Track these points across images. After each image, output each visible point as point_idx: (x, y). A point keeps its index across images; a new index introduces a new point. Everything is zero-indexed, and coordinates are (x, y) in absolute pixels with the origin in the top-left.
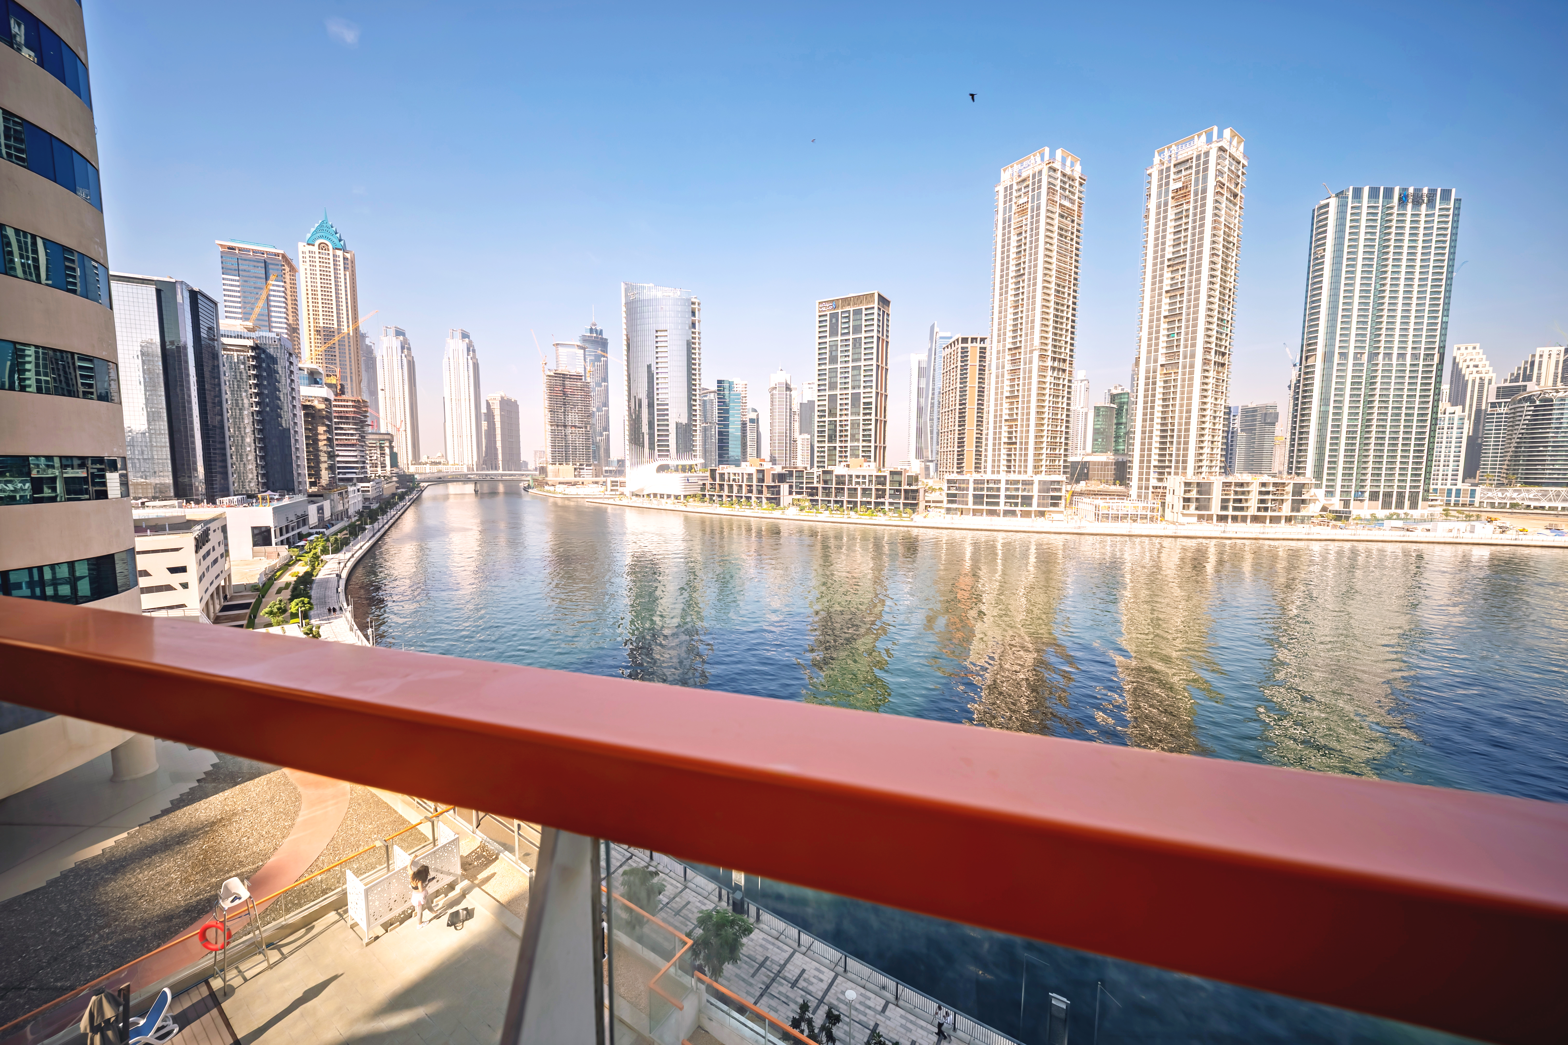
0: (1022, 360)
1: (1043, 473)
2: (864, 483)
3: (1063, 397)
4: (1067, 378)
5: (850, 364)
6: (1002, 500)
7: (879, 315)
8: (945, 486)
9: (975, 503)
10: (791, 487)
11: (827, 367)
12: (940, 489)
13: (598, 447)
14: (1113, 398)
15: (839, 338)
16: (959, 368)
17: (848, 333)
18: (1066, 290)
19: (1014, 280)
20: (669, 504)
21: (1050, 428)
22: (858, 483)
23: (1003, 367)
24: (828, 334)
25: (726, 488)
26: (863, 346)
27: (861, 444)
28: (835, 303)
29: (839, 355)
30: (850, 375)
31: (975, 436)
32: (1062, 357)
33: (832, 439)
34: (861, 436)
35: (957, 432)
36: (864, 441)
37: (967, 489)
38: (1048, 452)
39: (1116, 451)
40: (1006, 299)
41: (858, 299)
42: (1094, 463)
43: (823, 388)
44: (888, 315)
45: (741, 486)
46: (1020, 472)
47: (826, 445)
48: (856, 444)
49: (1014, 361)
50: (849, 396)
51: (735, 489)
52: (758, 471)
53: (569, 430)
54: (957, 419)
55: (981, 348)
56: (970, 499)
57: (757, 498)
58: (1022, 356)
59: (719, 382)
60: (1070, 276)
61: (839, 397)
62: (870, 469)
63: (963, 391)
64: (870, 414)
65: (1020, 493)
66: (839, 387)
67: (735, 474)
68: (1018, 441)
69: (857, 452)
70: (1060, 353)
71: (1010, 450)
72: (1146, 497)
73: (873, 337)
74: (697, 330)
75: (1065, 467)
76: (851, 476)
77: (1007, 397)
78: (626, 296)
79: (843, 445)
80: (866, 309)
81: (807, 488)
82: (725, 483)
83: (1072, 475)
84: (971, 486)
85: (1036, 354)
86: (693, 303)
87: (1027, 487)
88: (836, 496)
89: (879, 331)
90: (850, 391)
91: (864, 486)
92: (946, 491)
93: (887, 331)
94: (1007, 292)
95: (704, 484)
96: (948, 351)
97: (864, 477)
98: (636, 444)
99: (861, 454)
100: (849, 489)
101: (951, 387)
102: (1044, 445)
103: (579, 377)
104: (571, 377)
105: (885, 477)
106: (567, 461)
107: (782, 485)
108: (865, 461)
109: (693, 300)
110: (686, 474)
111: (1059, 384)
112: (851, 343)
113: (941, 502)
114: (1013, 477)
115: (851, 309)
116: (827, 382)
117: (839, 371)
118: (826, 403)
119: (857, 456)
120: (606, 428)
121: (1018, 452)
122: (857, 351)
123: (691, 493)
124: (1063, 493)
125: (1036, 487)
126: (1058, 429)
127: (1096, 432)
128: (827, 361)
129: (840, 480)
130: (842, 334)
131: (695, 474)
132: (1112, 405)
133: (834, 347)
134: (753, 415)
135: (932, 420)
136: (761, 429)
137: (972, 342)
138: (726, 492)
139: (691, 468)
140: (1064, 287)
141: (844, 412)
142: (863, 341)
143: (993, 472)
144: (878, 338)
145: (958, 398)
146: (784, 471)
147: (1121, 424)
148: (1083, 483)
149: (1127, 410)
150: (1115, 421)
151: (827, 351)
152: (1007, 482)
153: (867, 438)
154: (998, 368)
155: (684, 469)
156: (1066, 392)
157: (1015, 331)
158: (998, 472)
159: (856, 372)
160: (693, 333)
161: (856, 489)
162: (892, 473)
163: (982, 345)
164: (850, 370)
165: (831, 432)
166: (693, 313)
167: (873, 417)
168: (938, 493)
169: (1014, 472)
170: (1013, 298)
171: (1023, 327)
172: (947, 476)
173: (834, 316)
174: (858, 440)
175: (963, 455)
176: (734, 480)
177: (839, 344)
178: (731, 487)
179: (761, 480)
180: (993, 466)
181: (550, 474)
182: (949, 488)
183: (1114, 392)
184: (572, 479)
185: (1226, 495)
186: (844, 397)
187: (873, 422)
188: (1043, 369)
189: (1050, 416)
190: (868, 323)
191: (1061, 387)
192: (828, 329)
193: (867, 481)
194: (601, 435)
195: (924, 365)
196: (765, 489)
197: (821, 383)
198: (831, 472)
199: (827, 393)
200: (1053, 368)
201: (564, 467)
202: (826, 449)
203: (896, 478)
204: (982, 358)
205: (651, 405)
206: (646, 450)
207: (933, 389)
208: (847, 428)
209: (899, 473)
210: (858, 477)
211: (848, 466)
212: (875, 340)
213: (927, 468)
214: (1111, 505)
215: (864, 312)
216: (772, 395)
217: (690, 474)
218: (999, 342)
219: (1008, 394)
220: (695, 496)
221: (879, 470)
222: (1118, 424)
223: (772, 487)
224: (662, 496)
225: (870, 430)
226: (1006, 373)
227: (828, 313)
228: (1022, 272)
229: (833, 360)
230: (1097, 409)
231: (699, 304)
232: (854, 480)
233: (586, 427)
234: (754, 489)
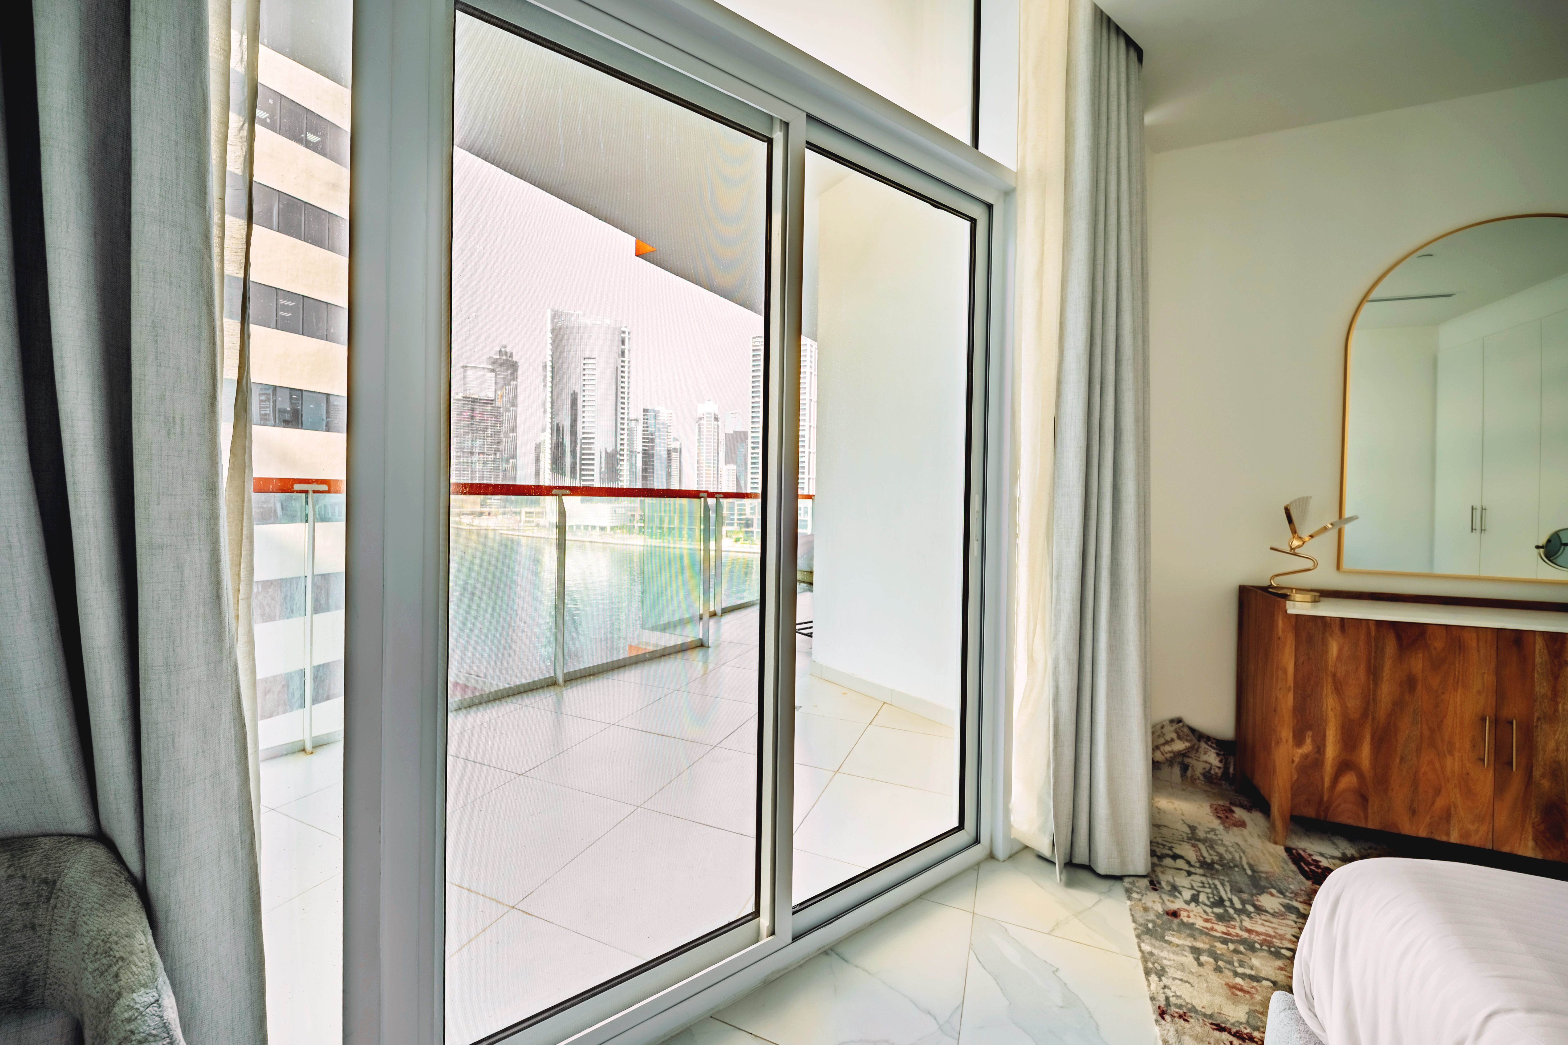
20: (595, 536)
43: (756, 420)
51: (667, 520)
53: (476, 457)
59: (644, 410)
74: (626, 359)
78: (553, 322)
86: (624, 332)
98: (558, 473)
103: (490, 402)
104: (481, 401)
109: (623, 329)
118: (760, 435)
120: (513, 456)
134: (677, 445)
160: (623, 361)
166: (623, 342)
194: (508, 463)
197: (754, 415)
201: (470, 496)
202: (759, 480)
205: (574, 433)
206: (568, 479)
216: (699, 425)
220: (621, 528)
224: (586, 527)
231: (629, 333)
233: (495, 454)
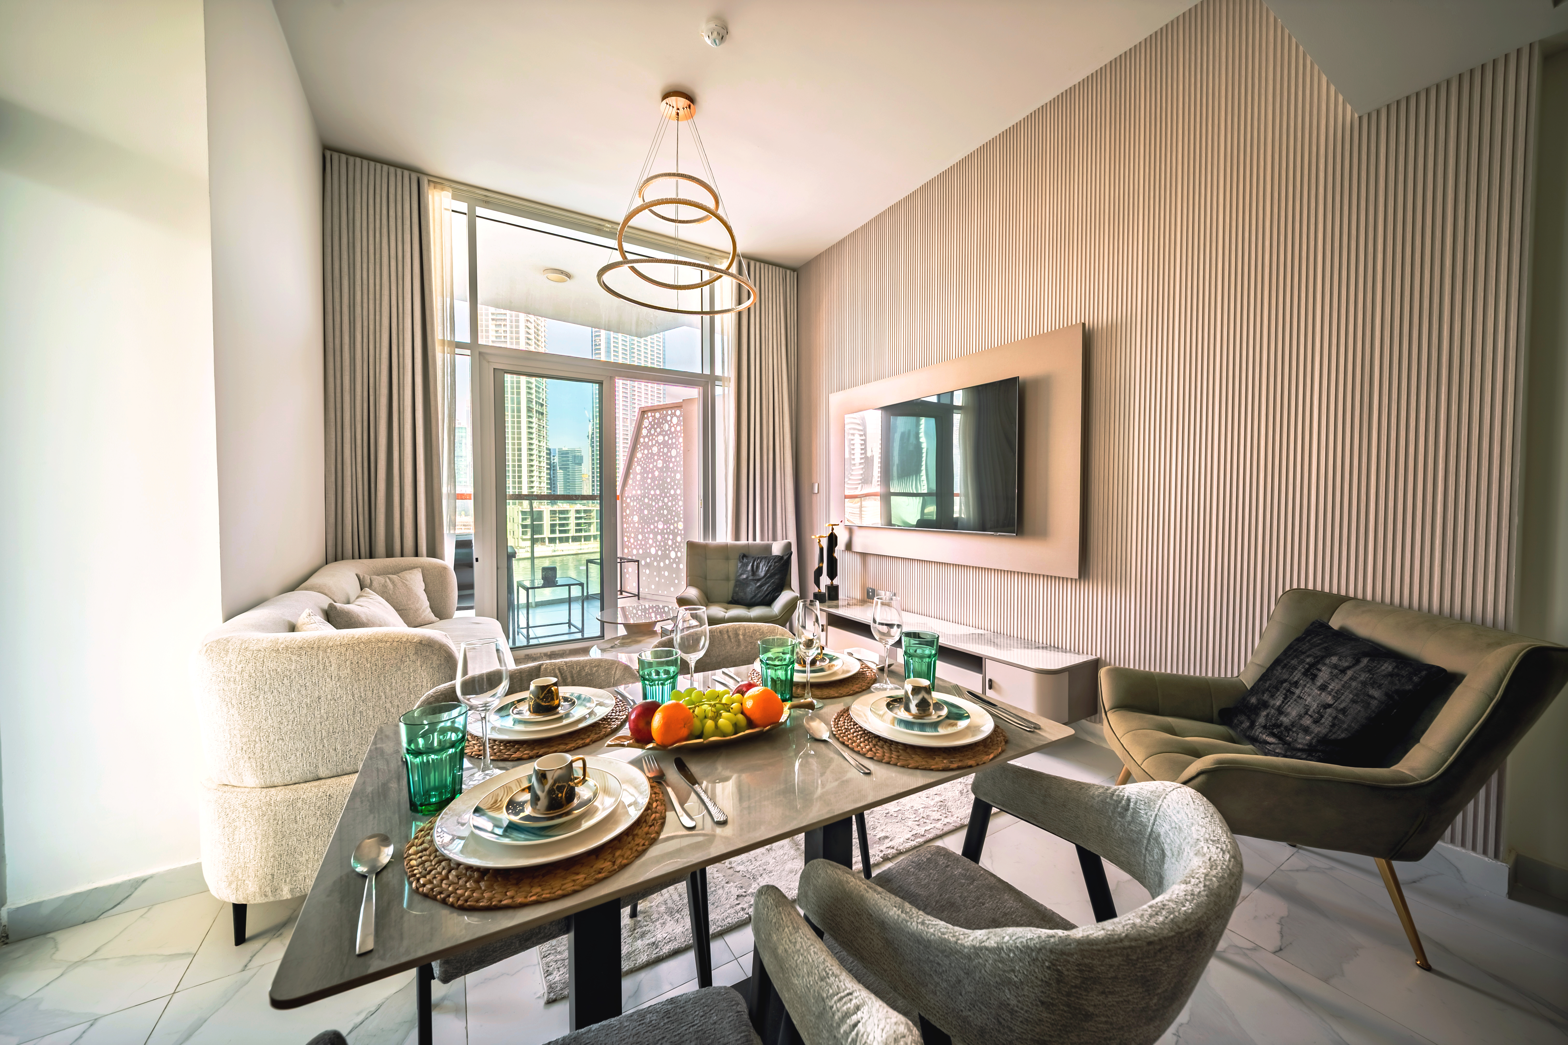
185: (554, 520)
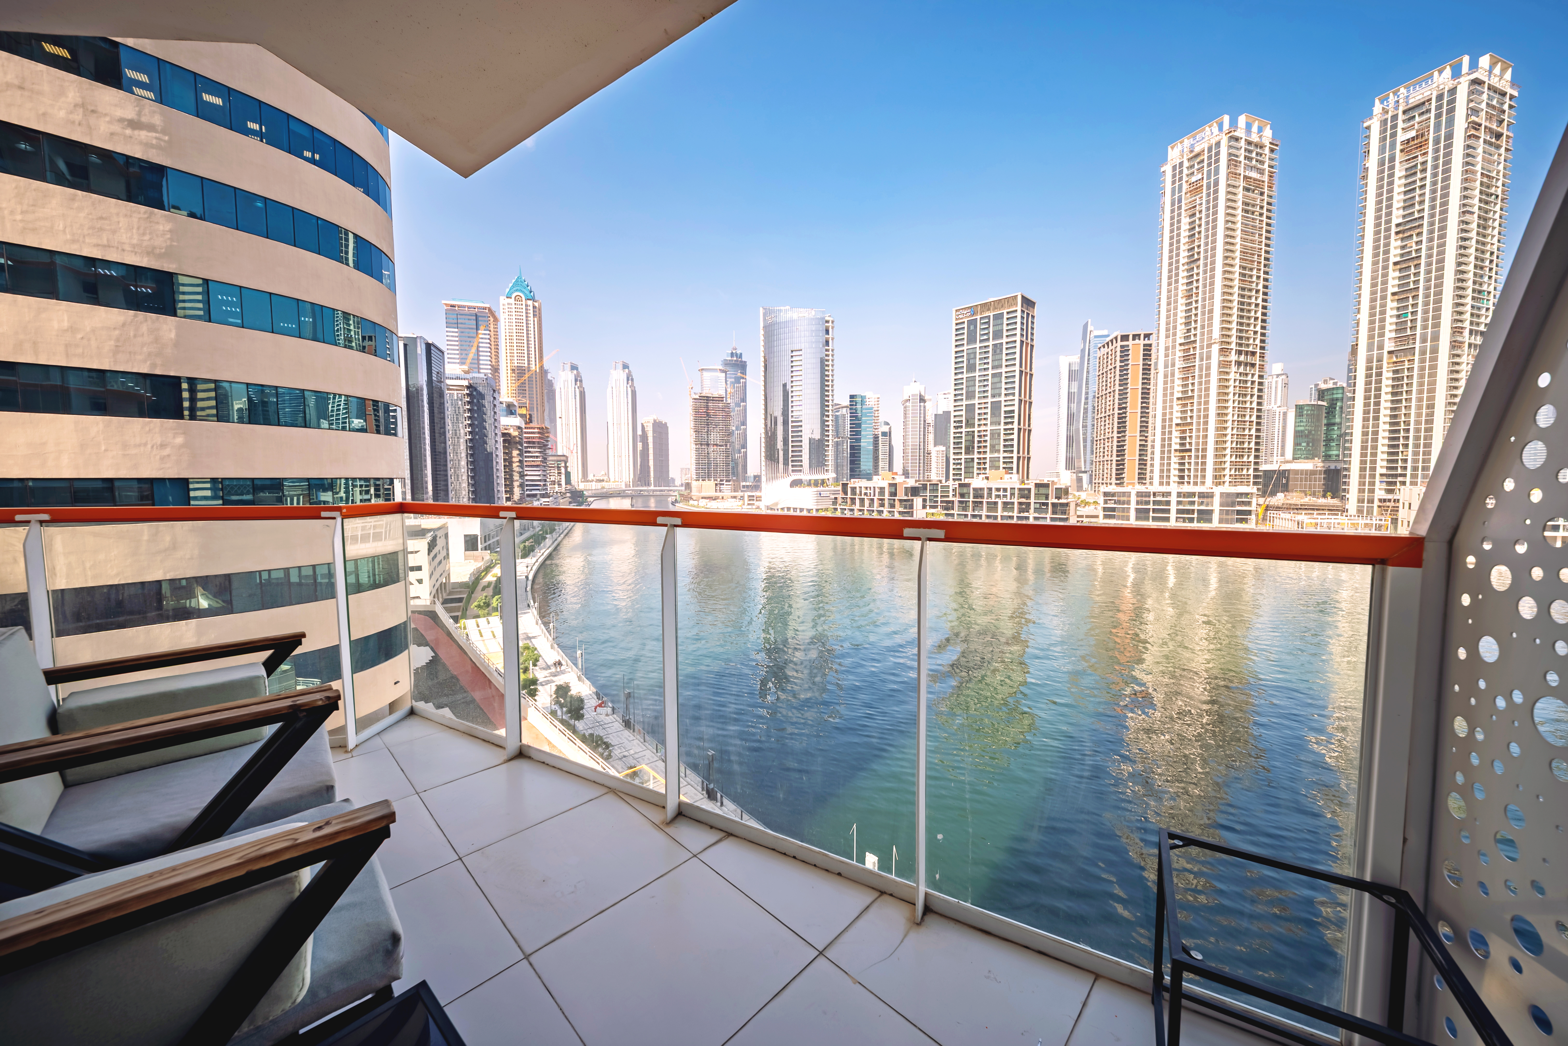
0: (1197, 356)
1: (1227, 484)
2: (1005, 496)
3: (1252, 396)
4: (1257, 373)
5: (990, 372)
6: (1173, 515)
7: (1022, 318)
8: (1101, 499)
9: (1137, 519)
10: (924, 501)
11: (965, 376)
12: (1095, 503)
13: (737, 464)
14: (1321, 394)
15: (978, 345)
16: (1118, 368)
17: (988, 339)
18: (1255, 272)
19: (1186, 267)
21: (1235, 432)
22: (998, 496)
23: (1173, 365)
24: (965, 342)
25: (858, 501)
26: (1004, 352)
27: (1002, 455)
28: (973, 310)
29: (978, 362)
30: (990, 383)
31: (1138, 443)
32: (1251, 349)
33: (969, 450)
34: (1002, 446)
35: (1115, 439)
36: (1004, 451)
37: (1129, 503)
38: (1233, 459)
39: (1327, 458)
40: (1176, 289)
41: (999, 303)
42: (1296, 472)
43: (959, 397)
44: (1033, 317)
45: (872, 500)
46: (1196, 484)
47: (963, 456)
48: (996, 455)
49: (1186, 358)
50: (989, 405)
51: (867, 503)
52: (890, 485)
53: (711, 448)
54: (1116, 425)
55: (1145, 345)
56: (1133, 514)
57: (889, 512)
58: (1198, 352)
59: (852, 397)
60: (1259, 256)
61: (977, 406)
62: (1013, 481)
63: (1123, 394)
64: (1012, 423)
65: (1196, 507)
66: (977, 395)
67: (866, 488)
68: (1193, 448)
69: (997, 464)
70: (1248, 345)
71: (1183, 458)
72: (1370, 511)
73: (1015, 341)
74: (830, 348)
75: (1255, 477)
76: (990, 489)
77: (1178, 399)
78: (764, 320)
79: (982, 456)
80: (1008, 313)
81: (942, 502)
82: (857, 497)
83: (1266, 486)
84: (1133, 499)
85: (1215, 349)
86: (827, 322)
87: (1205, 500)
88: (974, 510)
89: (1022, 335)
90: (990, 400)
91: (1005, 500)
92: (1102, 505)
93: (1032, 334)
94: (1177, 281)
95: (836, 498)
96: (1104, 351)
97: (1005, 490)
98: (771, 460)
99: (1002, 465)
100: (988, 503)
101: (1109, 390)
102: (1228, 451)
103: (720, 399)
104: (713, 399)
105: (1029, 490)
106: (709, 477)
107: (915, 499)
108: (1007, 473)
109: (827, 318)
110: (819, 489)
111: (1246, 381)
112: (990, 349)
113: (1097, 517)
114: (1186, 488)
115: (991, 315)
116: (964, 392)
117: (977, 379)
118: (963, 413)
119: (998, 468)
120: (744, 446)
121: (1193, 461)
122: (997, 357)
123: (824, 507)
124: (1253, 507)
125: (1217, 500)
126: (1247, 432)
127: (1298, 435)
128: (965, 370)
129: (978, 493)
130: (981, 341)
131: (827, 488)
132: (1320, 403)
133: (972, 354)
134: (885, 429)
135: (1085, 426)
136: (893, 443)
137: (1134, 339)
138: (857, 506)
139: (823, 482)
140: (1251, 269)
141: (983, 422)
142: (1005, 346)
143: (1161, 484)
144: (1022, 342)
145: (1117, 401)
146: (917, 485)
147: (1334, 424)
148: (1280, 496)
149: (1341, 408)
150: (1325, 421)
151: (965, 359)
152: (1179, 494)
153: (1008, 448)
154: (1166, 366)
155: (816, 483)
156: (1256, 390)
157: (1187, 324)
158: (1168, 484)
159: (996, 380)
160: (827, 350)
161: (996, 503)
162: (1037, 486)
163: (1147, 342)
164: (990, 377)
165: (968, 443)
166: (827, 332)
167: (1015, 426)
168: (1092, 507)
169: (1189, 483)
170: (1185, 287)
171: (1199, 318)
172: (1103, 489)
173: (972, 323)
174: (999, 451)
175: (1123, 465)
176: (866, 494)
177: (978, 351)
178: (862, 500)
179: (894, 494)
180: (1161, 477)
181: (694, 489)
182: (1106, 502)
183: (1323, 386)
184: (713, 494)
186: (983, 406)
187: (1016, 432)
188: (1224, 365)
189: (1235, 418)
190: (1010, 327)
191: (1249, 384)
192: (965, 336)
193: (1008, 494)
194: (740, 452)
195: (1075, 367)
196: (897, 503)
197: (957, 392)
198: (968, 485)
199: (964, 403)
200: (1239, 363)
201: (707, 483)
202: (963, 461)
203: (1043, 491)
204: (1147, 355)
205: (785, 423)
206: (781, 466)
207: (1087, 393)
208: (986, 438)
209: (1046, 486)
210: (998, 490)
211: (987, 478)
212: (1018, 344)
213: (1079, 480)
214: (1319, 521)
215: (1005, 316)
216: (905, 407)
217: (822, 488)
218: (1167, 337)
219: (1180, 395)
221: (1023, 482)
222: (1329, 425)
223: (905, 500)
225: (1013, 440)
226: (1177, 371)
227: (966, 320)
228: (1196, 257)
229: (971, 368)
230: (1299, 409)
231: (833, 322)
232: (994, 493)
233: (726, 445)
234: (886, 502)
